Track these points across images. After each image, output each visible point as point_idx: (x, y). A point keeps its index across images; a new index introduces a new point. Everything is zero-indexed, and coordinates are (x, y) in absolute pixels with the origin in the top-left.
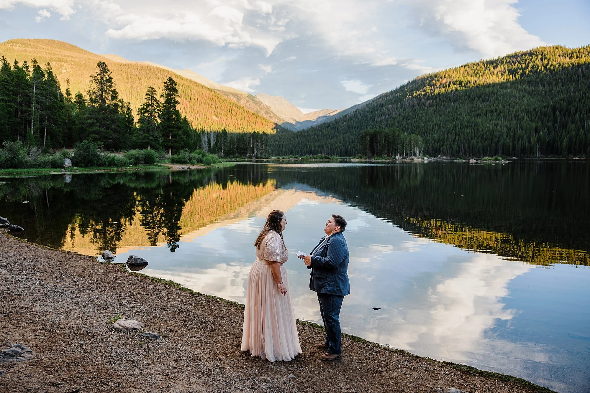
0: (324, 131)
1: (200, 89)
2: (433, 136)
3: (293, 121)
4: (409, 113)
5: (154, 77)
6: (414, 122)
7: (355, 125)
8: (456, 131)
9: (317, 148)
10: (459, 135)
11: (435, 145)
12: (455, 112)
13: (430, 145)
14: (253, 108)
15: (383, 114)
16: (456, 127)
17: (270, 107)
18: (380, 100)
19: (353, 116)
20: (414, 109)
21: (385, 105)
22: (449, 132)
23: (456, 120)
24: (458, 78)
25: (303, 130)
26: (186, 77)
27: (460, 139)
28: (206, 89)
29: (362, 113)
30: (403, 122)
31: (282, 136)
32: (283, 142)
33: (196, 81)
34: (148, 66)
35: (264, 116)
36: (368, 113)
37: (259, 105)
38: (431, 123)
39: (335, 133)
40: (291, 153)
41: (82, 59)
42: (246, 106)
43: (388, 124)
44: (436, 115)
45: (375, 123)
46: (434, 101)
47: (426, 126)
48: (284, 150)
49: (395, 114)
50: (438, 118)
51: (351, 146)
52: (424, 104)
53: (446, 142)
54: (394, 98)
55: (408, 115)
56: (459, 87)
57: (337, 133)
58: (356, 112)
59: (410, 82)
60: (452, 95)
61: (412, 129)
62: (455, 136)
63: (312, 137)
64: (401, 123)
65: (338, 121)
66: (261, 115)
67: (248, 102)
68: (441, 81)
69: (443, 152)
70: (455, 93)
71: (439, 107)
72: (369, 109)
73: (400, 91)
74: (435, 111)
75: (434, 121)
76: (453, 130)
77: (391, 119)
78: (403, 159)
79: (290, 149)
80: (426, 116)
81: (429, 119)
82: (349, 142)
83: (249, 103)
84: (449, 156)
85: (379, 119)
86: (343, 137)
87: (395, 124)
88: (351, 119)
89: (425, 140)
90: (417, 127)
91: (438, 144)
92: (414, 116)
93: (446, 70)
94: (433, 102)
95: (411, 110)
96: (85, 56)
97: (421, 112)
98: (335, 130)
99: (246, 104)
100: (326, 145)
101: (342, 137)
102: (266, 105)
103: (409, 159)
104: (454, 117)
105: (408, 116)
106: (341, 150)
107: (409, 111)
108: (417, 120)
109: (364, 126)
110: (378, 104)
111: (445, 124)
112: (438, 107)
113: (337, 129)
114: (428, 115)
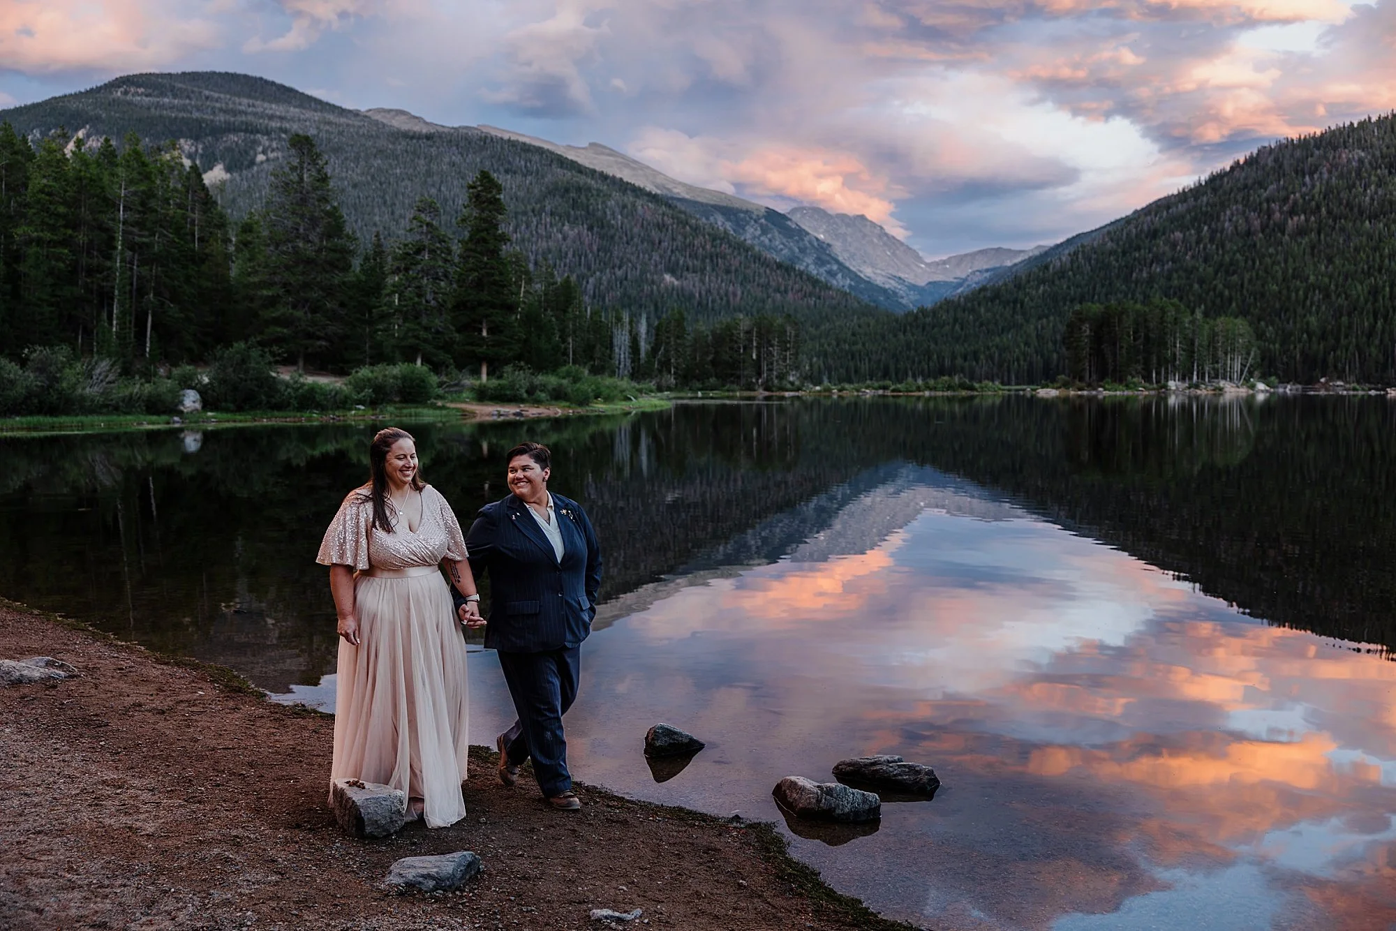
0: (982, 310)
1: (629, 199)
2: (1305, 320)
3: (896, 285)
4: (1234, 254)
5: (502, 169)
6: (1250, 281)
7: (1072, 292)
8: (1377, 305)
9: (959, 361)
10: (1386, 318)
11: (1310, 348)
12: (1375, 249)
13: (1295, 347)
14: (782, 250)
15: (1157, 259)
16: (1376, 292)
17: (829, 245)
18: (1149, 218)
19: (1069, 265)
20: (1249, 242)
21: (1164, 234)
22: (1355, 309)
23: (1376, 274)
24: (1388, 148)
25: (923, 311)
26: (591, 167)
27: (1387, 327)
28: (646, 198)
29: (1094, 256)
30: (1214, 282)
31: (859, 326)
32: (864, 344)
33: (618, 176)
34: (486, 137)
35: (813, 270)
36: (1112, 258)
37: (798, 242)
38: (1301, 282)
39: (1013, 316)
40: (886, 375)
41: (308, 123)
42: (762, 244)
43: (1170, 287)
44: (1316, 260)
45: (1133, 285)
46: (1313, 218)
47: (1285, 292)
48: (864, 367)
49: (1193, 257)
50: (1323, 267)
51: (1058, 353)
52: (1282, 228)
53: (1346, 337)
54: (1189, 211)
55: (1231, 260)
56: (1390, 173)
57: (1019, 318)
58: (1076, 253)
59: (1241, 162)
60: (1367, 198)
61: (1244, 301)
62: (1372, 320)
63: (947, 328)
64: (1211, 283)
65: (1024, 281)
66: (802, 268)
67: (765, 231)
68: (1334, 157)
69: (1336, 367)
70: (1376, 193)
71: (1326, 235)
72: (1115, 247)
73: (1209, 192)
74: (1313, 248)
75: (1309, 276)
76: (1366, 303)
77: (1181, 273)
78: (1189, 388)
79: (882, 366)
80: (1286, 261)
81: (1294, 269)
82: (1055, 343)
83: (769, 236)
84: (1353, 378)
85: (1145, 275)
86: (1036, 328)
87: (1191, 286)
88: (1062, 274)
89: (1280, 332)
90: (1258, 296)
91: (1319, 344)
92: (1250, 262)
93: (1352, 124)
94: (1307, 220)
95: (1240, 245)
96: (317, 116)
97: (1271, 250)
98: (1014, 308)
99: (762, 238)
100: (987, 353)
101: (1032, 327)
102: (817, 239)
103: (1209, 388)
104: (1371, 263)
105: (1231, 264)
106: (1031, 364)
107: (1235, 248)
108: (1257, 274)
109: (1099, 295)
110: (1142, 231)
111: (1343, 286)
112: (1322, 236)
113: (1019, 305)
114: (1291, 260)
